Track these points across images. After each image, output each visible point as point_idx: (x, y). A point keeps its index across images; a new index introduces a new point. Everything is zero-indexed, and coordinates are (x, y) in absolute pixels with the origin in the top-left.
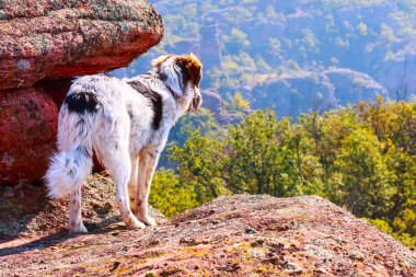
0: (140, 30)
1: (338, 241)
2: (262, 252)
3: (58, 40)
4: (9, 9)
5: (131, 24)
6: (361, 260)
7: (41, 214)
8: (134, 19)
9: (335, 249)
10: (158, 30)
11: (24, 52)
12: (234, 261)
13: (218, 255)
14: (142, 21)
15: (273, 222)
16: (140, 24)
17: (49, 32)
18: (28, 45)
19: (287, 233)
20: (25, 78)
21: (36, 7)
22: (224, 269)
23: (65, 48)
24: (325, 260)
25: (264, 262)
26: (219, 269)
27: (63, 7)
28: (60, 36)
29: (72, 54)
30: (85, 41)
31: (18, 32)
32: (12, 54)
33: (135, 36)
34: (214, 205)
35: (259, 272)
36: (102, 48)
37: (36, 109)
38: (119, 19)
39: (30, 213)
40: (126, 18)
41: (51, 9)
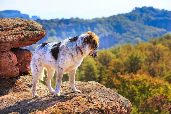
0: (39, 33)
1: (104, 95)
2: (86, 99)
3: (17, 37)
4: (2, 28)
5: (37, 32)
6: (113, 101)
7: (13, 87)
8: (38, 30)
9: (105, 98)
10: (44, 33)
11: (7, 40)
12: (79, 102)
13: (73, 100)
14: (40, 31)
15: (84, 89)
16: (39, 31)
17: (14, 34)
18: (9, 38)
19: (90, 93)
20: (8, 48)
21: (10, 27)
22: (76, 104)
23: (19, 39)
24: (103, 101)
25: (87, 102)
26: (74, 104)
27: (18, 27)
28: (17, 35)
29: (21, 41)
30: (24, 37)
31: (6, 35)
32: (4, 41)
33: (38, 35)
34: (64, 84)
35: (86, 105)
36: (29, 39)
37: (11, 57)
38: (34, 30)
39: (10, 87)
40: (36, 30)
41: (14, 28)
